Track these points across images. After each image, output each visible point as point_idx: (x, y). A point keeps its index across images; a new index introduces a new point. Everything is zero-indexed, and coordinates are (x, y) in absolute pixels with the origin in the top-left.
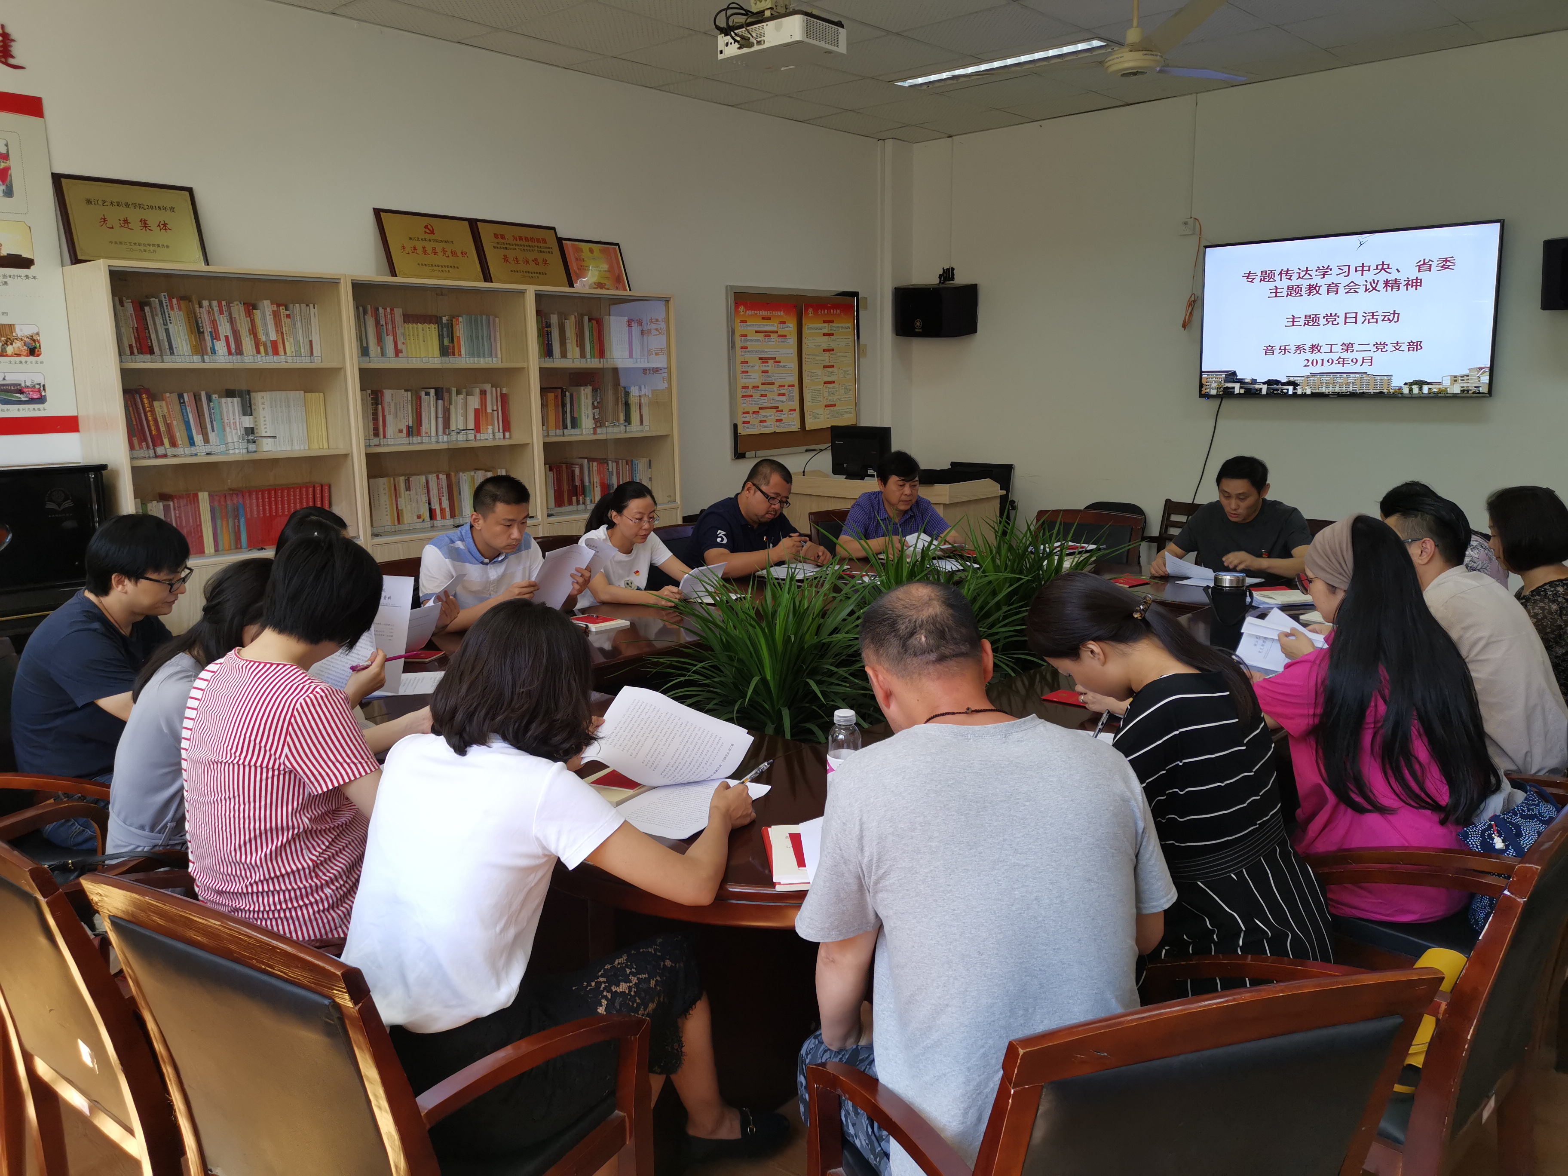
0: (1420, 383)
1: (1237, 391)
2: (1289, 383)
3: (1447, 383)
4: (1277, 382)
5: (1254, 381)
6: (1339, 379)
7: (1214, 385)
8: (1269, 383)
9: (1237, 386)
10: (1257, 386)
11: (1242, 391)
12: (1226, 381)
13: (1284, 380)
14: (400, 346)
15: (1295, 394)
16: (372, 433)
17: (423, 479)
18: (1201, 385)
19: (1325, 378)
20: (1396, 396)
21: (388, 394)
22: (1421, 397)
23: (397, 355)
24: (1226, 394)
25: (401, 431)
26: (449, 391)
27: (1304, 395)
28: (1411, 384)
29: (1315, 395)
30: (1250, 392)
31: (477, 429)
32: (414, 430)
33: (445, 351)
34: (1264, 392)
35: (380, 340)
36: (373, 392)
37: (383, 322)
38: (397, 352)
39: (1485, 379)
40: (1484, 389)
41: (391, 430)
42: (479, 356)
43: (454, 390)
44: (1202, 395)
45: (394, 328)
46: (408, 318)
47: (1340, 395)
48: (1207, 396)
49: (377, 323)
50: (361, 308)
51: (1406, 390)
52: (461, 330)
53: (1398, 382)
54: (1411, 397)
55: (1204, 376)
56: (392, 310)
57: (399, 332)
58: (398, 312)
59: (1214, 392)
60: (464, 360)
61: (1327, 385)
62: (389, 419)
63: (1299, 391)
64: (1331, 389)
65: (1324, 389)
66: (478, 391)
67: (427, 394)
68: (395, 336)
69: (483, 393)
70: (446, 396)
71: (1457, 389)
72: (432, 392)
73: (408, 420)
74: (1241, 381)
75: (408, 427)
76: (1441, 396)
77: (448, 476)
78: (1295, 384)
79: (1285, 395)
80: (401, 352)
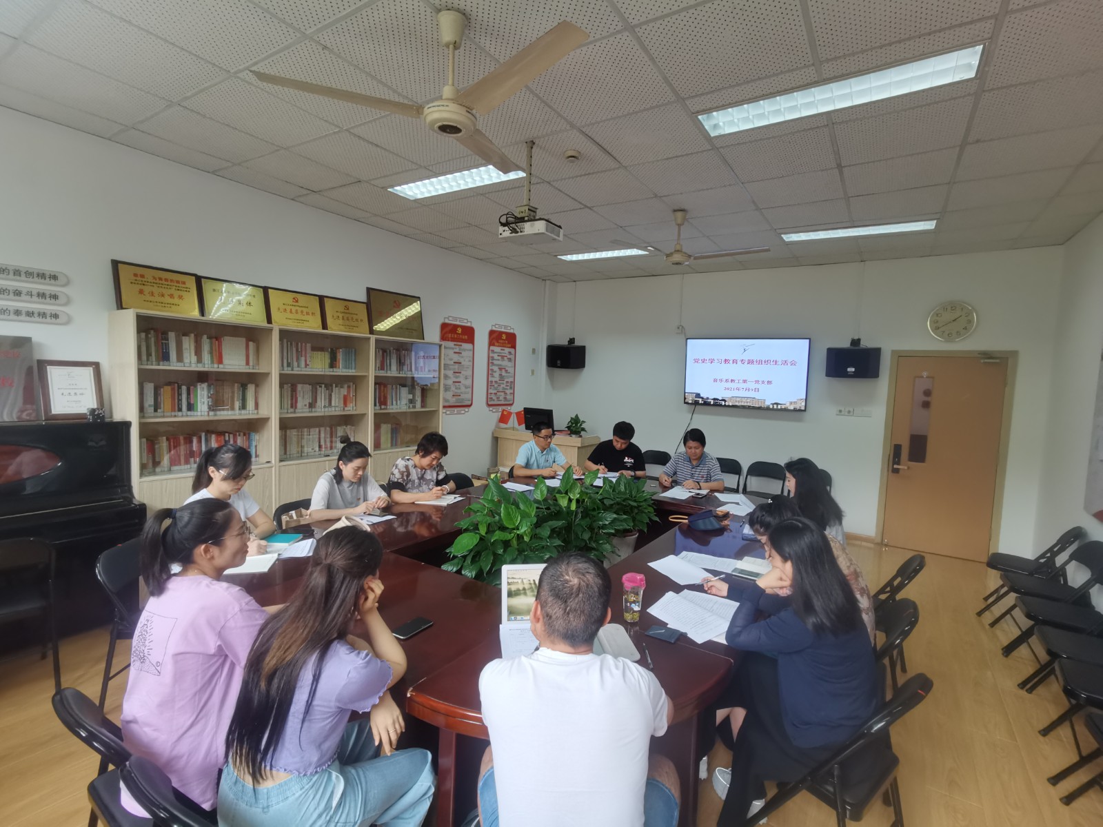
0: (777, 404)
1: (700, 402)
2: (723, 400)
3: (788, 405)
4: (718, 399)
5: (708, 398)
6: (743, 400)
7: (691, 399)
8: (714, 399)
9: (700, 400)
10: (709, 400)
11: (703, 402)
12: (696, 398)
13: (721, 399)
14: (308, 362)
15: (725, 405)
16: (289, 406)
17: (317, 430)
18: (685, 399)
19: (738, 399)
20: (768, 409)
21: (299, 387)
22: (777, 410)
23: (306, 367)
24: (696, 403)
25: (305, 405)
26: (332, 386)
27: (729, 406)
28: (773, 404)
29: (733, 406)
30: (706, 403)
31: (345, 404)
32: (312, 405)
33: (333, 364)
34: (712, 403)
35: (298, 359)
36: (292, 385)
37: (300, 350)
38: (306, 365)
39: (803, 404)
40: (803, 408)
41: (300, 405)
42: (349, 368)
43: (334, 385)
44: (685, 403)
45: (306, 353)
46: (314, 349)
47: (744, 407)
48: (687, 403)
49: (297, 350)
50: (289, 343)
51: (771, 407)
52: (340, 356)
53: (768, 403)
54: (773, 409)
55: (686, 394)
56: (306, 344)
57: (308, 355)
58: (309, 346)
59: (690, 402)
60: (340, 371)
61: (739, 402)
62: (300, 399)
63: (727, 404)
64: (740, 404)
65: (737, 404)
66: (346, 386)
67: (321, 387)
68: (306, 357)
69: (349, 387)
70: (330, 388)
71: (792, 408)
72: (323, 386)
73: (308, 400)
74: (702, 398)
75: (310, 403)
76: (786, 410)
77: (331, 429)
78: (725, 401)
79: (721, 405)
80: (308, 365)
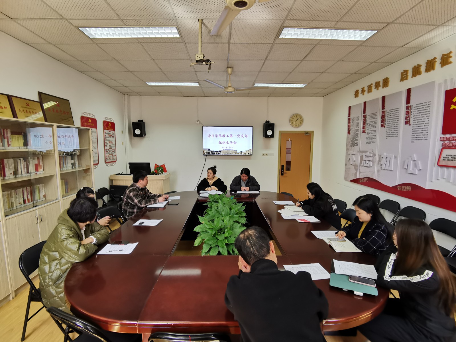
0: (242, 152)
1: (210, 153)
2: (220, 152)
3: (246, 152)
6: (229, 151)
8: (216, 151)
10: (214, 152)
11: (211, 153)
12: (208, 151)
13: (219, 151)
15: (221, 154)
19: (226, 151)
22: (242, 155)
24: (208, 153)
28: (240, 152)
39: (251, 151)
40: (251, 153)
44: (203, 154)
47: (229, 154)
52: (30, 137)
53: (238, 152)
54: (240, 155)
55: (204, 150)
59: (206, 153)
64: (227, 153)
74: (211, 151)
76: (245, 155)
79: (219, 154)
